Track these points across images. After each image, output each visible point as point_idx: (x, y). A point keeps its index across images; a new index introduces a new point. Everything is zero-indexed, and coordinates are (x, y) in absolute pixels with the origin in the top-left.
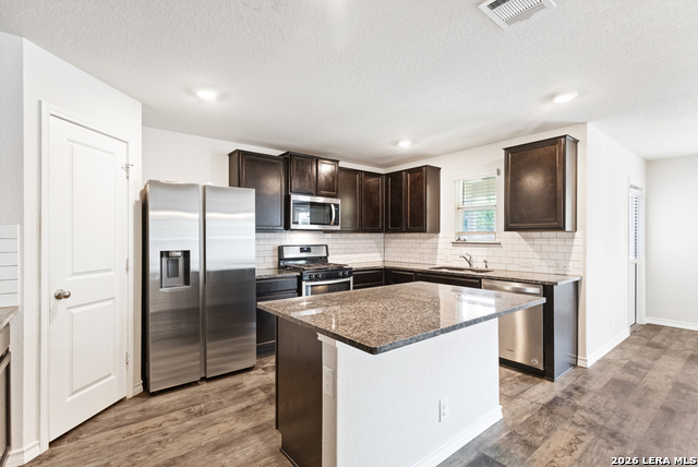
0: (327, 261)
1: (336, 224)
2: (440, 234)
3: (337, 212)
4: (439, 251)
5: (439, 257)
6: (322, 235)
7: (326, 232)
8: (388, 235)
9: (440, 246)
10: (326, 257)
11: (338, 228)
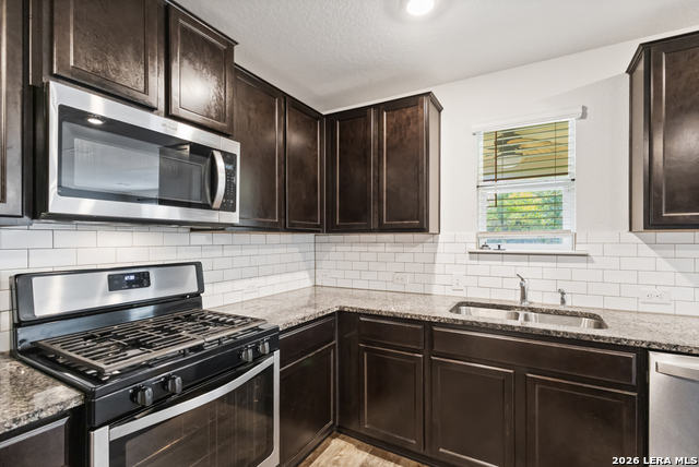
0: (199, 304)
1: (228, 206)
2: (442, 237)
3: (230, 175)
4: (438, 269)
5: (438, 279)
6: (184, 237)
7: (196, 228)
8: (323, 238)
9: (440, 258)
10: (197, 295)
11: (234, 218)
